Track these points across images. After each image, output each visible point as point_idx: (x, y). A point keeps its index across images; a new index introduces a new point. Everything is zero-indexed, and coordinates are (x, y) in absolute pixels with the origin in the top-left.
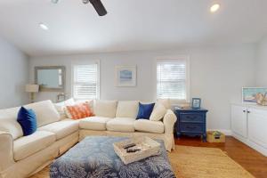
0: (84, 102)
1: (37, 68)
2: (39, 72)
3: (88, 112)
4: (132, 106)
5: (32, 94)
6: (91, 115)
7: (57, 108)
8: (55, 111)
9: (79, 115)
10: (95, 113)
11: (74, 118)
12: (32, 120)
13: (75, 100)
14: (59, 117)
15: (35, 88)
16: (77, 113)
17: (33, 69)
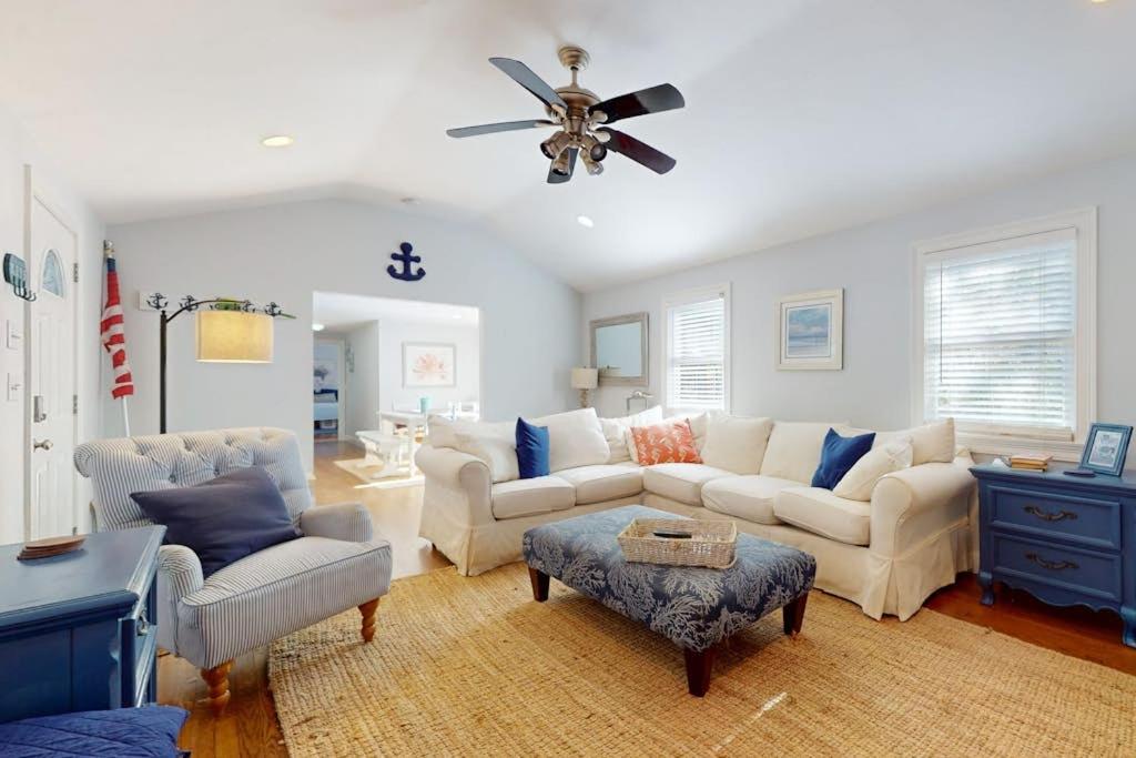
0: (680, 418)
1: (598, 324)
2: (600, 332)
3: (682, 449)
4: (804, 444)
5: (584, 391)
6: (690, 459)
7: (607, 431)
8: (602, 437)
9: (655, 454)
10: (704, 455)
11: (640, 462)
12: (535, 447)
13: (667, 413)
14: (608, 453)
15: (587, 378)
16: (649, 449)
17: (587, 327)
